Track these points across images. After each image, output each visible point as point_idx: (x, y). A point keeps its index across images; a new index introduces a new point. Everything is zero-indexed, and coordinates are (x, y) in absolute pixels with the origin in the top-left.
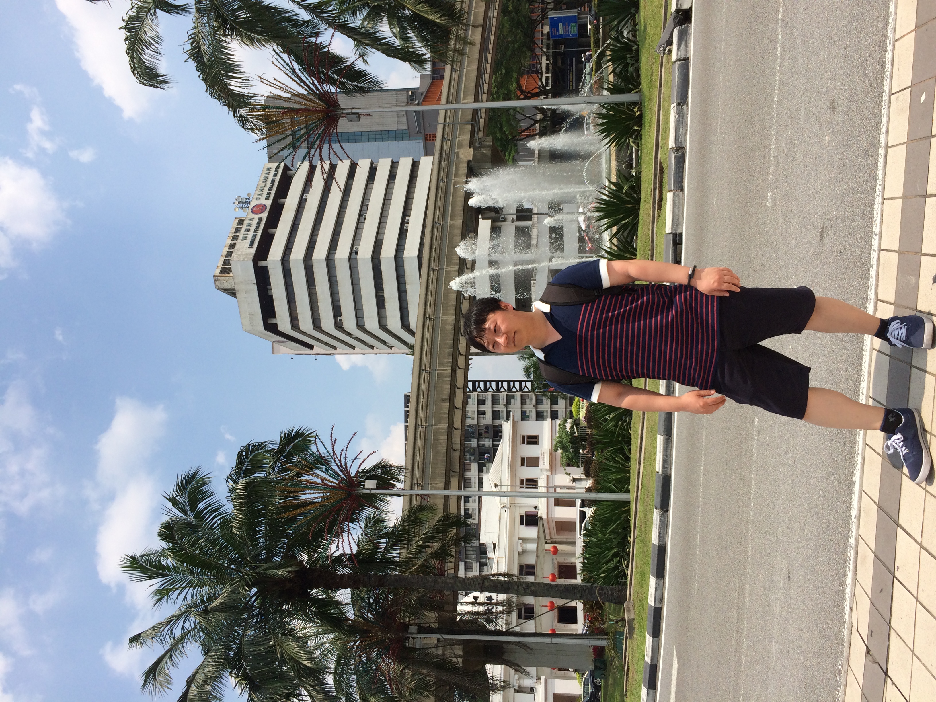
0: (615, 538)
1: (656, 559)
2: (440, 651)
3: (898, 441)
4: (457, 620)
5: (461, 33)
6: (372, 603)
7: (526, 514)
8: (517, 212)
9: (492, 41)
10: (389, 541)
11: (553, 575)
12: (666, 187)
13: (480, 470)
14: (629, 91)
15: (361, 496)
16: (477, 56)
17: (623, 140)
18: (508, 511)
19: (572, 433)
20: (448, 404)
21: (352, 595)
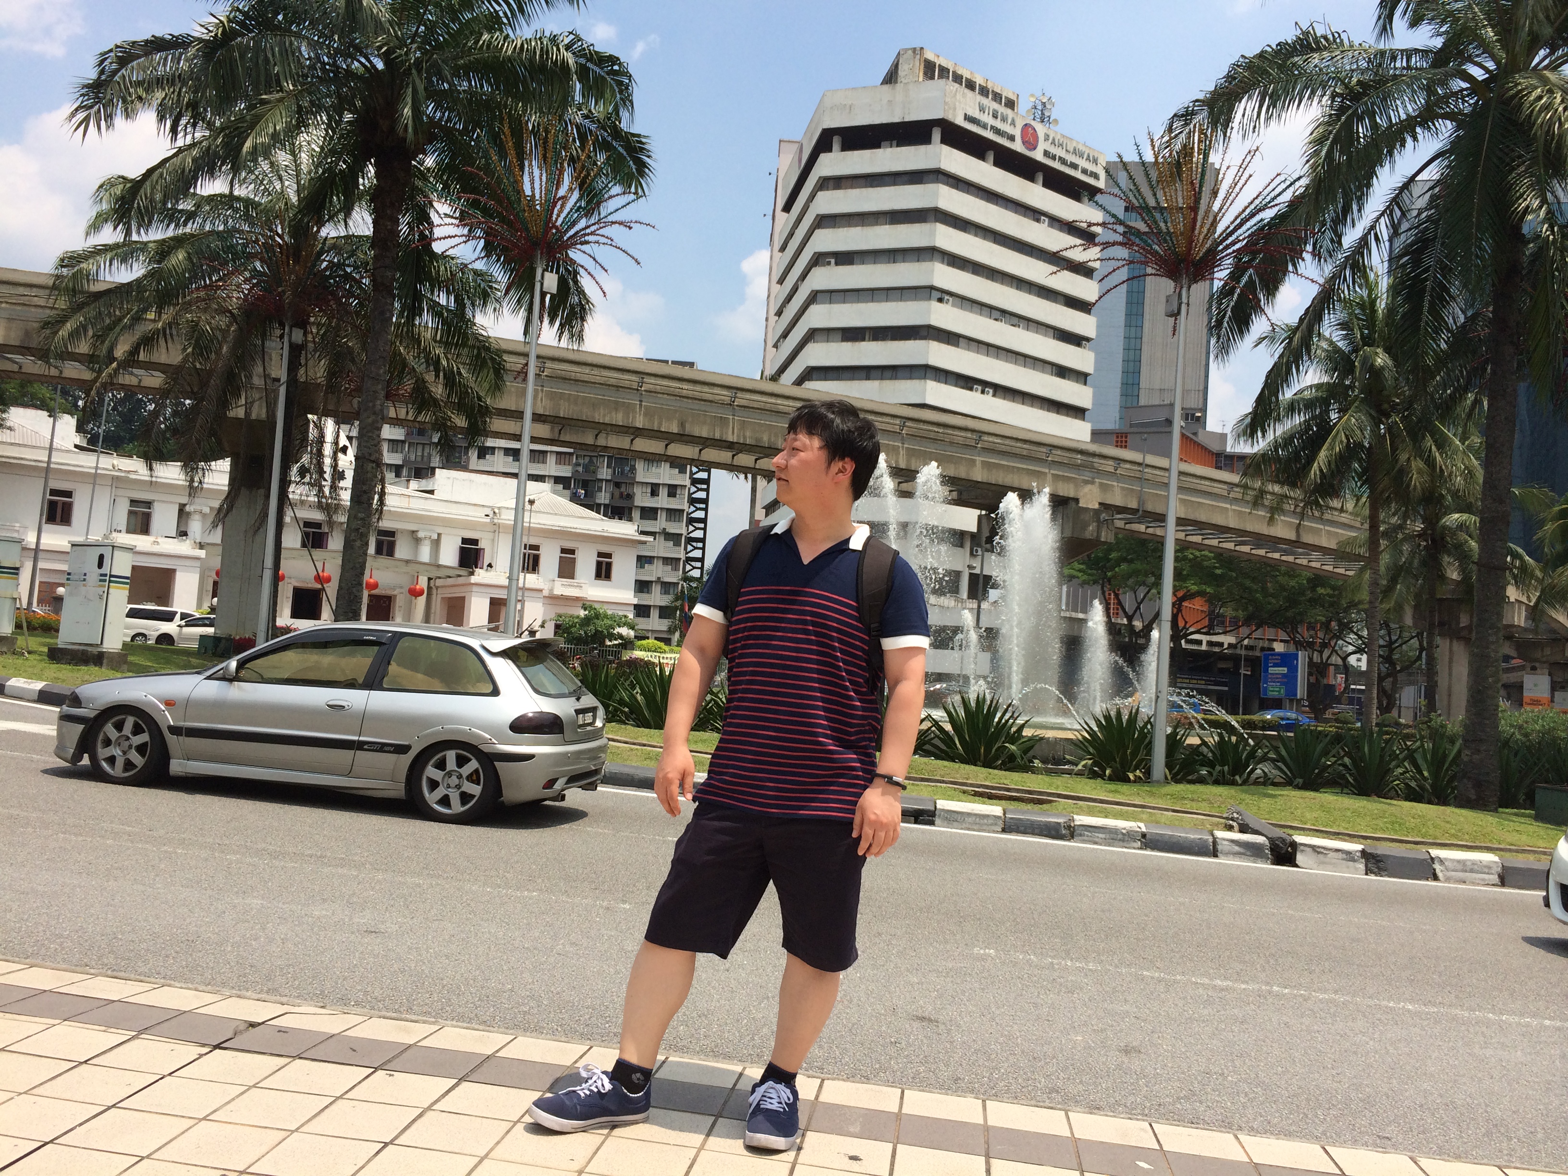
2: (257, 381)
3: (599, 1084)
4: (309, 416)
5: (1289, 507)
6: (345, 270)
7: (480, 549)
8: (985, 576)
9: (1270, 555)
10: (448, 311)
11: (375, 586)
12: (1012, 805)
13: (557, 480)
14: (1169, 765)
15: (532, 264)
16: (1249, 528)
17: (1091, 750)
18: (488, 520)
19: (612, 637)
20: (675, 431)
21: (361, 237)
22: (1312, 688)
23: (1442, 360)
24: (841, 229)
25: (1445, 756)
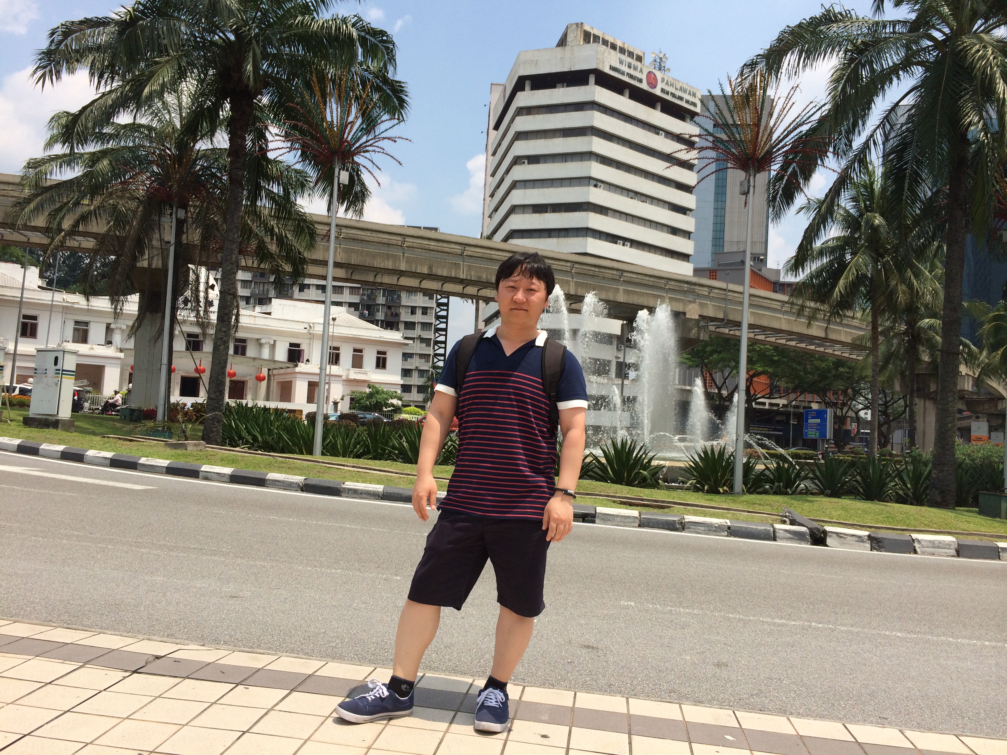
0: (273, 439)
1: (250, 475)
2: (155, 243)
3: (381, 692)
4: (189, 265)
5: (820, 316)
6: (211, 171)
7: (301, 350)
8: (626, 363)
9: (808, 347)
10: (279, 196)
11: (234, 375)
12: (644, 510)
13: (351, 305)
14: (745, 483)
15: (332, 165)
16: (795, 330)
17: (695, 473)
18: (306, 331)
19: (387, 405)
20: (426, 272)
21: (221, 149)
22: (836, 432)
23: (917, 221)
24: (531, 141)
25: (921, 474)
